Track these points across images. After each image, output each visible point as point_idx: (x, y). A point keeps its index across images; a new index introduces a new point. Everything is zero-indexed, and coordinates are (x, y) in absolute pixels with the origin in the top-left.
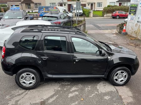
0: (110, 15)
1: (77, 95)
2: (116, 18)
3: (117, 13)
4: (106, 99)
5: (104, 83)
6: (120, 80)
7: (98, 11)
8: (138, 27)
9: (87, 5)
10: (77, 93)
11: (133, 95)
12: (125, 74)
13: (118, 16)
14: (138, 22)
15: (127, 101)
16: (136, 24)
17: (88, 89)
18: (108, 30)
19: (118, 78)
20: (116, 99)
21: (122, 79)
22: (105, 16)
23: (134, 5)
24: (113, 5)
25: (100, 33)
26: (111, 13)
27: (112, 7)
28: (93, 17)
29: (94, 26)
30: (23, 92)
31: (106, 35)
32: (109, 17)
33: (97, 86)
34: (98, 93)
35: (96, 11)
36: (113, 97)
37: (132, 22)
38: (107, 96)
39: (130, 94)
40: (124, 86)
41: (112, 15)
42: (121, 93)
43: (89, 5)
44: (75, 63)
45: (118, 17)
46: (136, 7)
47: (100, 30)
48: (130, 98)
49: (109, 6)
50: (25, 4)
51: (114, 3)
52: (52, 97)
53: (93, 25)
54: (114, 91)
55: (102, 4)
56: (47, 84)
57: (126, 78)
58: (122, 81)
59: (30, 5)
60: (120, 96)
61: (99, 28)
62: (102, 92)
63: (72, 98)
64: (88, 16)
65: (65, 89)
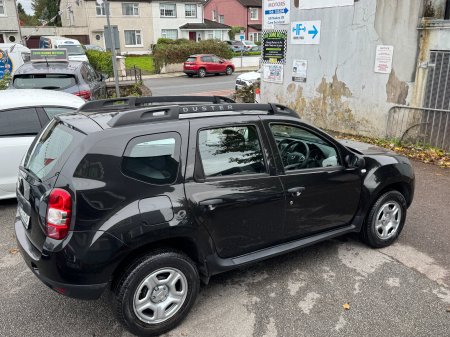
0: (180, 66)
2: (199, 77)
3: (200, 60)
7: (131, 55)
8: (295, 93)
9: (92, 39)
13: (203, 68)
14: (293, 79)
16: (290, 86)
22: (163, 70)
23: (273, 35)
24: (172, 37)
26: (180, 62)
27: (172, 43)
32: (178, 75)
37: (277, 80)
41: (185, 67)
43: (98, 38)
45: (202, 73)
46: (283, 40)
49: (161, 41)
51: (175, 33)
55: (141, 34)
58: (391, 229)
64: (111, 73)
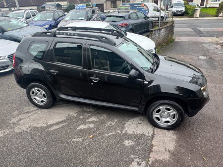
1: (89, 129)
4: (124, 145)
5: (141, 120)
6: (164, 120)
10: (92, 126)
11: (176, 150)
12: (173, 112)
15: (156, 157)
17: (112, 123)
18: (213, 37)
19: (161, 117)
20: (141, 149)
21: (168, 119)
22: (220, 15)
25: (196, 42)
28: (200, 16)
29: (192, 31)
30: (34, 111)
31: (204, 45)
33: (127, 122)
34: (121, 132)
35: (210, 7)
36: (138, 145)
38: (130, 141)
39: (172, 146)
40: (171, 131)
42: (157, 141)
44: (92, 84)
47: (200, 36)
48: (168, 152)
50: (110, 2)
52: (58, 124)
53: (193, 29)
54: (147, 135)
56: (66, 105)
57: (175, 120)
58: (168, 122)
59: (116, 2)
60: (152, 146)
61: (200, 34)
62: (128, 132)
63: (81, 130)
64: (192, 16)
65: (81, 117)
